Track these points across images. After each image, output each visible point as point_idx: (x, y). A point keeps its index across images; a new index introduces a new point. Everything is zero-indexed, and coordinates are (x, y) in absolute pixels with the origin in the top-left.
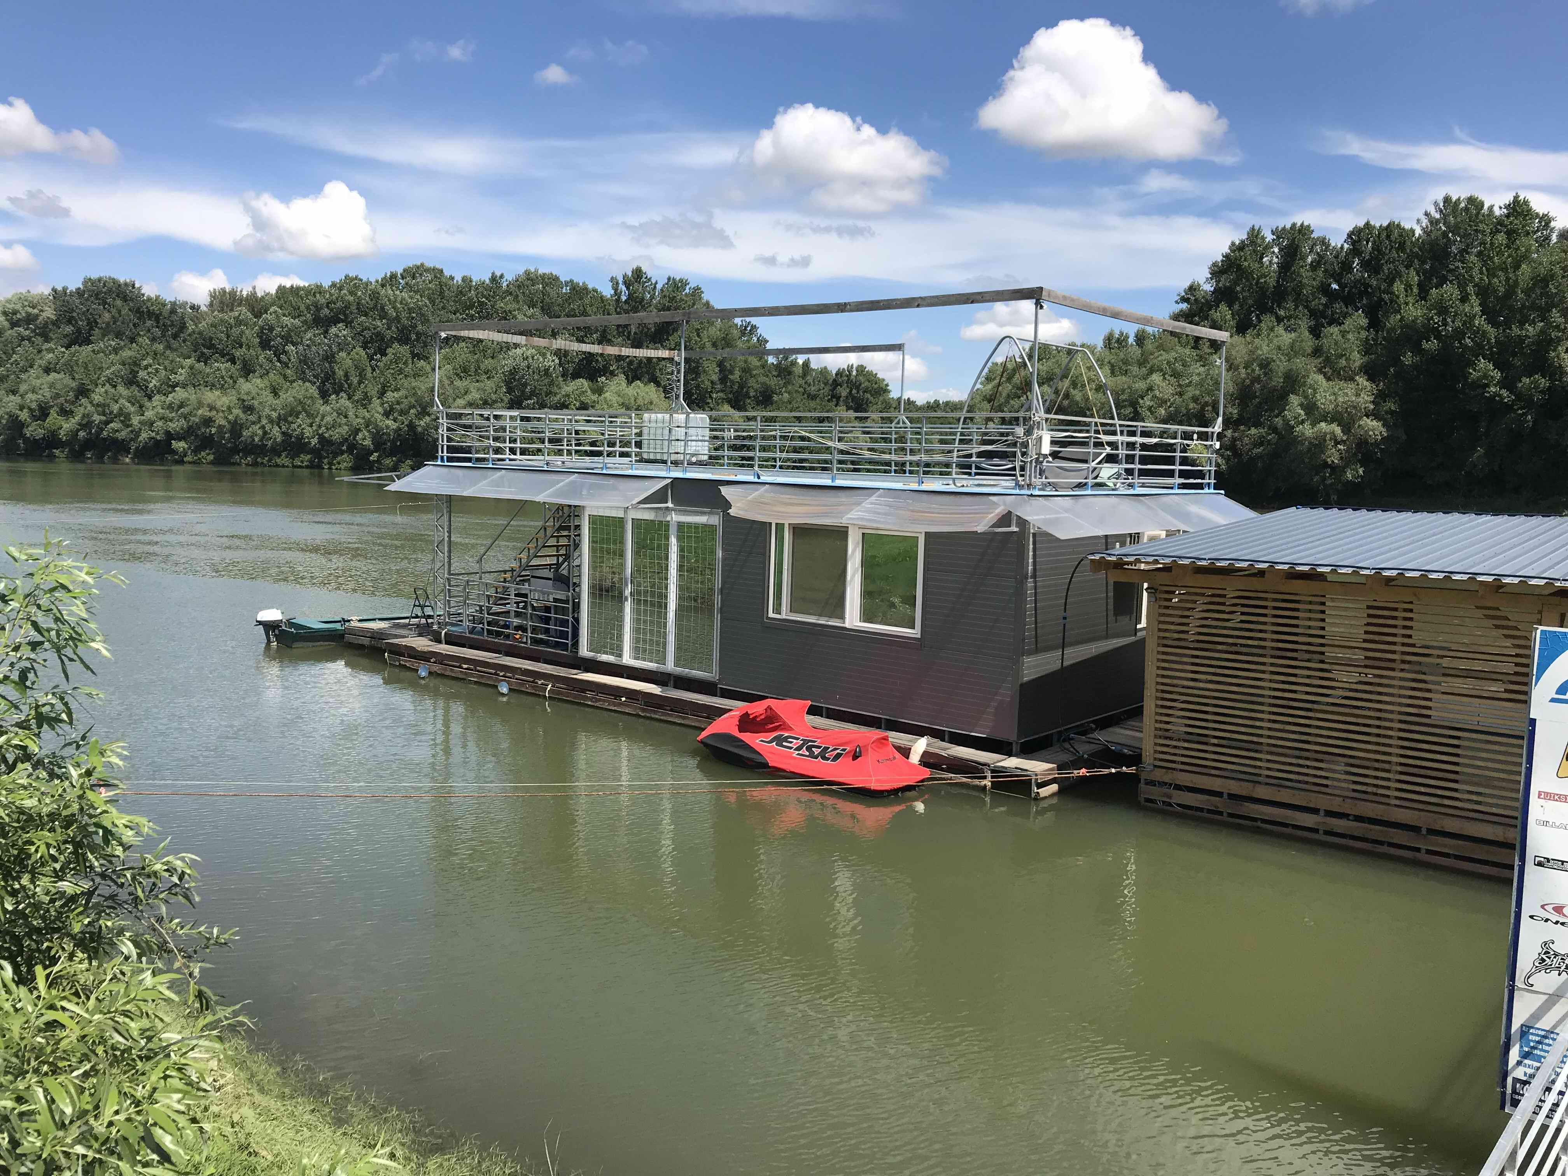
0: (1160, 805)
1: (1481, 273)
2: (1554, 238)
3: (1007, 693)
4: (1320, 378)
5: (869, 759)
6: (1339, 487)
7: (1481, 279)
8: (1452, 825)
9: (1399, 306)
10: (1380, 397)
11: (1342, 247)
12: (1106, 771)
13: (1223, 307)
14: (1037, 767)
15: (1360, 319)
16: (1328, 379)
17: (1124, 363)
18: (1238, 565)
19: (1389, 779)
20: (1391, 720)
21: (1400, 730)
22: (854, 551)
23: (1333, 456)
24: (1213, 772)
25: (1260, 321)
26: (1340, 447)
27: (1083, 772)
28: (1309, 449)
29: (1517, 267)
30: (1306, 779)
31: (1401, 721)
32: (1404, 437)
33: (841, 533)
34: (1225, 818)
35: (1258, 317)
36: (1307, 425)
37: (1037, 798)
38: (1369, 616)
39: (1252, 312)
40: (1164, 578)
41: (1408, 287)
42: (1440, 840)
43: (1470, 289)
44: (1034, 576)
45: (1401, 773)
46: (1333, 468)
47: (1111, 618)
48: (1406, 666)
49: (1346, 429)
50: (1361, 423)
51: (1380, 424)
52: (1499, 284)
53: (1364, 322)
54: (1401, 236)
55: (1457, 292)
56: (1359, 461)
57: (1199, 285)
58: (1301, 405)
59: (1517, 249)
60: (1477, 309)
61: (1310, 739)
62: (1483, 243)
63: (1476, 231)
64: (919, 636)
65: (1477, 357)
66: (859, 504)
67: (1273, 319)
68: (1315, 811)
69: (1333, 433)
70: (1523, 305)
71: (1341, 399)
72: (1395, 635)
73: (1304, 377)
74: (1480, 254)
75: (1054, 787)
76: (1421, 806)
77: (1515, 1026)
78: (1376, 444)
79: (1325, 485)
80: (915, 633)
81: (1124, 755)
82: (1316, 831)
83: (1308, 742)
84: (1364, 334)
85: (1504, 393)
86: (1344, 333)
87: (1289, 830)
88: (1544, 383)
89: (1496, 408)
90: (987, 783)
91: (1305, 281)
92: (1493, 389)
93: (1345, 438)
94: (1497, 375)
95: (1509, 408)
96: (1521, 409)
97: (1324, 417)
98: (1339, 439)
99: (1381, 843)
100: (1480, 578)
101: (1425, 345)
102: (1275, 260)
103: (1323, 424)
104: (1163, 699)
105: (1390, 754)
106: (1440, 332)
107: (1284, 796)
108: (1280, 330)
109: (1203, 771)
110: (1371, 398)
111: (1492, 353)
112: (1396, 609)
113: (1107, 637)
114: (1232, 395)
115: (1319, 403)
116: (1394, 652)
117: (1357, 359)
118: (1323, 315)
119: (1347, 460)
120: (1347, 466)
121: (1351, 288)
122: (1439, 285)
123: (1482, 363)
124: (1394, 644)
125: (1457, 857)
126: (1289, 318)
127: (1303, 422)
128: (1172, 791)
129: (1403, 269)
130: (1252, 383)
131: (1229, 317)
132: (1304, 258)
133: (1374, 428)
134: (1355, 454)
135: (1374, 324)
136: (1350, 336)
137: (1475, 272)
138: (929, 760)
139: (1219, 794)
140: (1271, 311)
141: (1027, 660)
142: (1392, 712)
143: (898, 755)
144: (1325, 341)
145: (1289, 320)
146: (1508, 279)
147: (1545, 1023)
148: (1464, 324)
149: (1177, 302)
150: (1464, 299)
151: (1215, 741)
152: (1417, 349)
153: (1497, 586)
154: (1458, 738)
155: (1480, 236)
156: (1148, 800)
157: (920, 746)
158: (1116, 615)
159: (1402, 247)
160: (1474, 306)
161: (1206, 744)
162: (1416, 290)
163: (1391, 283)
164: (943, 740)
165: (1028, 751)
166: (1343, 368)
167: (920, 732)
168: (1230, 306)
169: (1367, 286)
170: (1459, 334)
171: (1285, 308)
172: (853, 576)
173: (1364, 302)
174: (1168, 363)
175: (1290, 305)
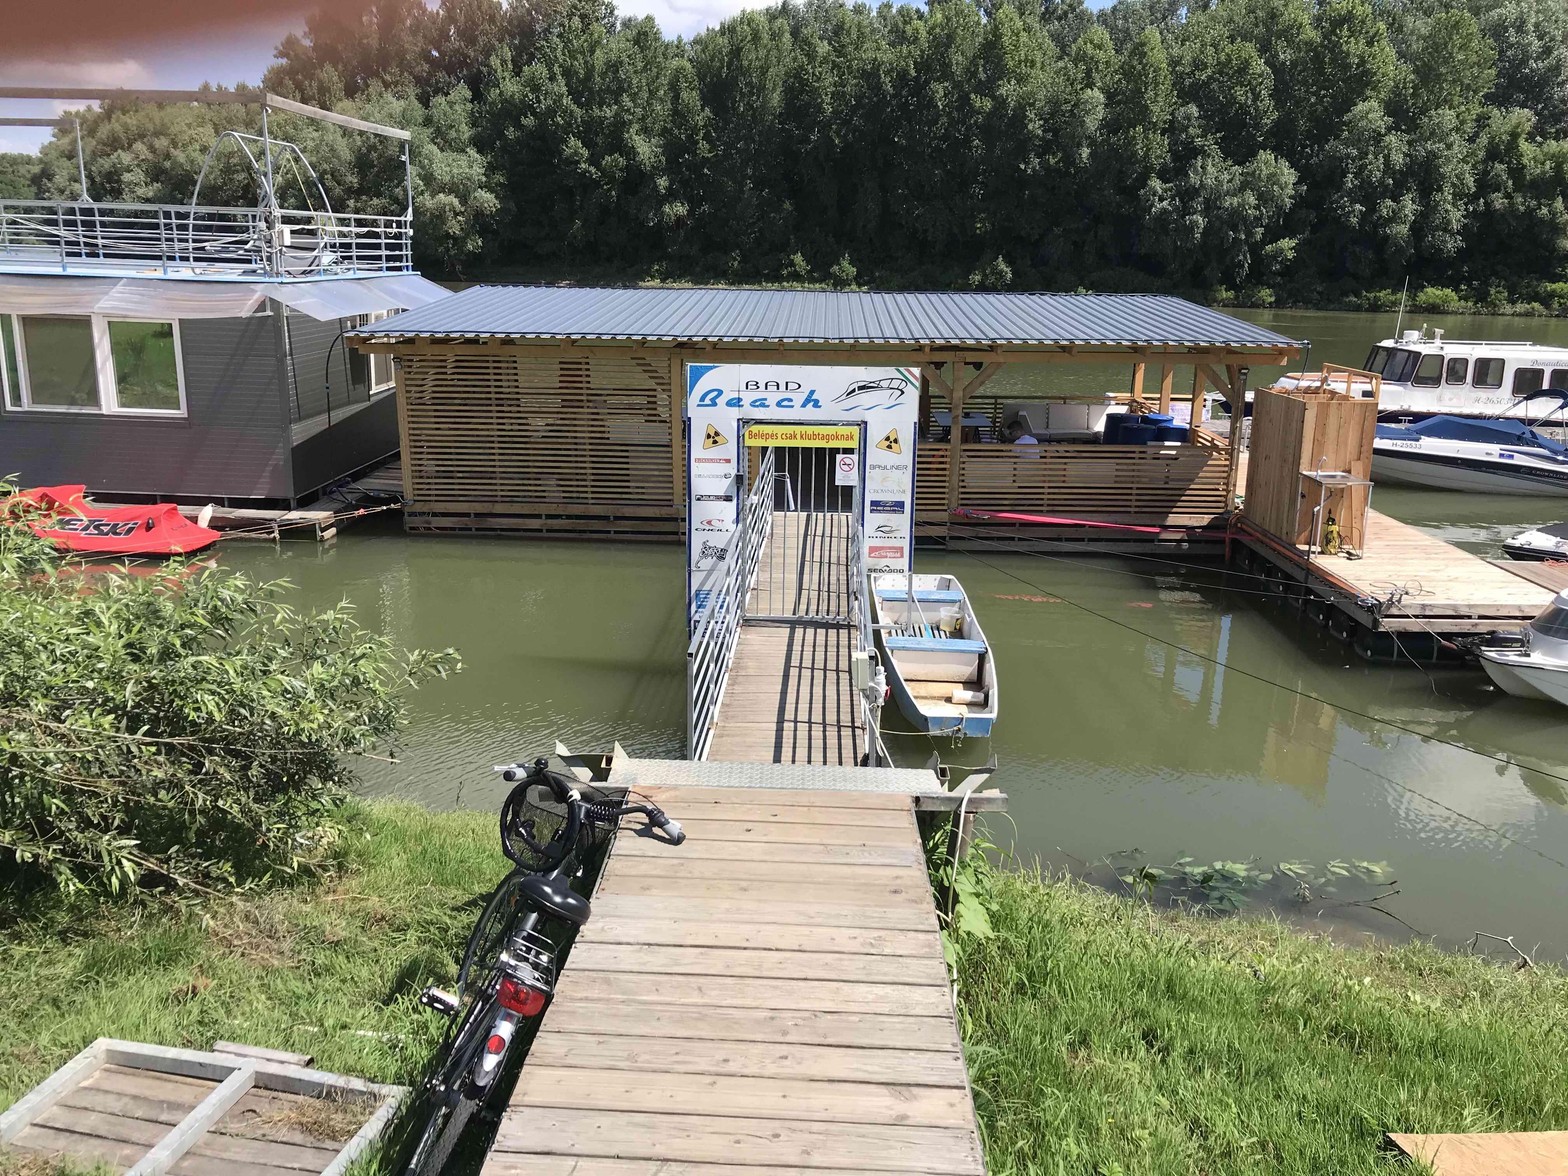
0: (422, 530)
1: (564, 55)
2: (619, 27)
3: (281, 457)
4: (434, 148)
5: (163, 527)
6: (463, 257)
7: (565, 60)
8: (628, 511)
9: (498, 80)
10: (491, 169)
11: (438, 13)
12: (379, 509)
13: (328, 67)
14: (317, 515)
15: (462, 91)
16: (442, 150)
17: (228, 122)
18: (452, 335)
19: (586, 486)
20: (584, 444)
21: (591, 450)
22: (101, 339)
23: (454, 227)
24: (461, 499)
25: (368, 86)
26: (460, 218)
27: (362, 511)
28: (431, 221)
29: (592, 52)
30: (530, 494)
31: (591, 444)
32: (515, 209)
33: (84, 323)
34: (474, 532)
35: (364, 80)
36: (427, 195)
37: (322, 540)
38: (562, 369)
39: (358, 74)
40: (405, 349)
41: (504, 62)
42: (623, 522)
43: (556, 69)
44: (291, 355)
45: (594, 480)
46: (455, 238)
47: (351, 387)
48: (591, 404)
49: (464, 201)
50: (476, 194)
51: (493, 196)
52: (579, 65)
53: (469, 94)
54: (490, 7)
55: (545, 72)
56: (478, 232)
57: (296, 39)
58: (419, 175)
59: (592, 34)
60: (565, 89)
61: (530, 464)
62: (562, 25)
63: (555, 11)
64: (186, 416)
65: (568, 135)
66: (107, 293)
67: (380, 83)
68: (539, 516)
69: (452, 204)
70: (600, 88)
71: (455, 171)
72: (581, 382)
73: (418, 147)
74: (560, 36)
75: (333, 530)
76: (610, 502)
77: (693, 592)
78: (492, 216)
79: (449, 256)
80: (182, 412)
81: (382, 498)
82: (540, 531)
83: (528, 467)
84: (469, 106)
85: (593, 170)
86: (451, 104)
87: (522, 534)
88: (622, 161)
89: (587, 184)
90: (276, 534)
91: (407, 46)
92: (583, 166)
93: (463, 209)
94: (585, 153)
95: (597, 184)
96: (606, 184)
97: (442, 189)
98: (458, 210)
99: (585, 531)
100: (634, 338)
101: (524, 121)
102: (375, 20)
103: (441, 195)
104: (415, 447)
105: (585, 468)
106: (535, 109)
107: (516, 509)
108: (389, 96)
109: (453, 499)
110: (483, 171)
111: (579, 132)
112: (580, 363)
113: (349, 403)
114: (350, 163)
115: (436, 174)
116: (582, 395)
117: (466, 132)
118: (427, 82)
119: (467, 234)
120: (467, 235)
121: (451, 57)
122: (529, 63)
123: (573, 141)
124: (581, 388)
125: (633, 532)
126: (396, 84)
127: (422, 193)
128: (430, 518)
129: (496, 43)
130: (369, 151)
131: (335, 79)
132: (403, 22)
133: (487, 200)
134: (473, 225)
135: (477, 96)
136: (457, 107)
137: (559, 53)
138: (216, 524)
139: (467, 515)
140: (377, 75)
141: (294, 427)
142: (583, 438)
143: (188, 522)
144: (434, 110)
145: (396, 86)
146: (586, 62)
147: (707, 587)
148: (555, 102)
149: (275, 56)
150: (552, 78)
151: (461, 475)
152: (519, 126)
153: (643, 342)
154: (627, 451)
155: (559, 17)
156: (412, 528)
157: (206, 513)
158: (354, 384)
159: (492, 20)
160: (561, 86)
161: (452, 478)
162: (510, 66)
163: (488, 55)
164: (223, 506)
165: (304, 503)
166: (453, 140)
167: (202, 502)
168: (335, 66)
169: (466, 56)
170: (551, 112)
171: (390, 73)
172: (104, 364)
173: (465, 72)
174: (278, 125)
175: (395, 70)
